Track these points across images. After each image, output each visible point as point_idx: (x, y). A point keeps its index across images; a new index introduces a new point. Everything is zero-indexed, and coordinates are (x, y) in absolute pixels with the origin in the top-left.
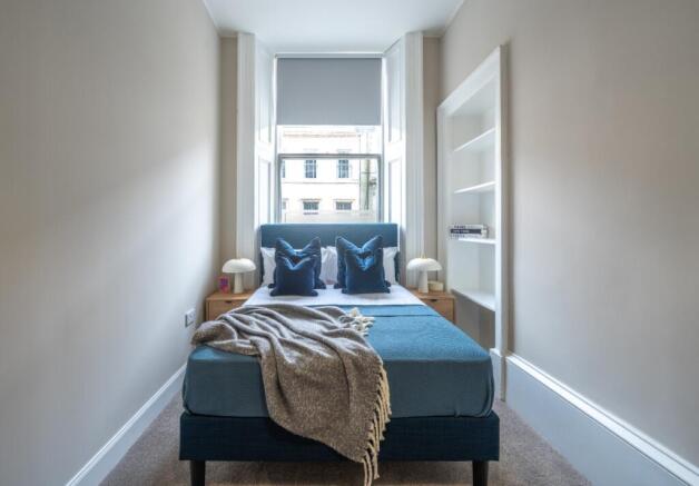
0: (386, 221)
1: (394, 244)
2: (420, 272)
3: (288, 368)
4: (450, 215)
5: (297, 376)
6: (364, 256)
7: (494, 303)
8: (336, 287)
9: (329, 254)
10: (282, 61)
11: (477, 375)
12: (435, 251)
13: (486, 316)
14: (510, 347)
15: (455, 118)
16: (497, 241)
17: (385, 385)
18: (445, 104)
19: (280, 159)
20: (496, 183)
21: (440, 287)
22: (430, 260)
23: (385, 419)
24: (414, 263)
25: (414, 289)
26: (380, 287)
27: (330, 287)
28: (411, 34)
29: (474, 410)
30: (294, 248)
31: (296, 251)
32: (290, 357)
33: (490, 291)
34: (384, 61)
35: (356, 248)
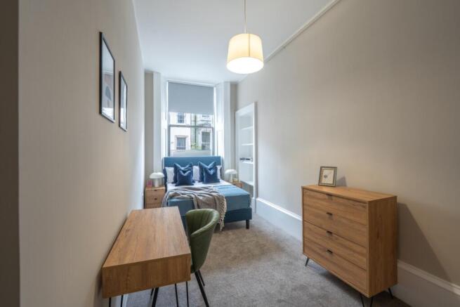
0: (216, 155)
1: (220, 164)
2: (230, 175)
3: (201, 200)
4: (240, 154)
5: (203, 202)
6: (210, 169)
7: (253, 183)
8: (199, 182)
9: (196, 169)
10: (171, 83)
11: (247, 199)
12: (235, 166)
13: (251, 187)
14: (257, 196)
15: (242, 117)
16: (254, 163)
17: (225, 202)
18: (238, 112)
19: (170, 126)
20: (254, 144)
21: (236, 180)
22: (233, 170)
23: (225, 211)
24: (227, 171)
25: (228, 181)
26: (216, 181)
27: (197, 182)
28: (226, 82)
29: (246, 207)
30: (182, 166)
31: (183, 168)
32: (201, 198)
33: (251, 180)
34: (215, 89)
35: (206, 166)
